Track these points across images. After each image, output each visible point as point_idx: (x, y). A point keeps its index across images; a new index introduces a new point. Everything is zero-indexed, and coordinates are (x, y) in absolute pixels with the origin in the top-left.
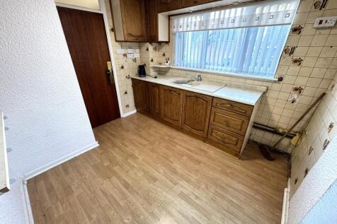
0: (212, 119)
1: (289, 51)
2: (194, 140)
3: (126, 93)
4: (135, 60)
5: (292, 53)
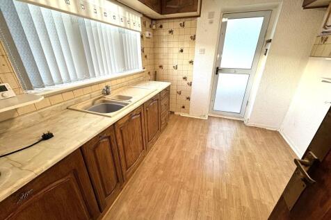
1: (143, 50)
5: (144, 52)
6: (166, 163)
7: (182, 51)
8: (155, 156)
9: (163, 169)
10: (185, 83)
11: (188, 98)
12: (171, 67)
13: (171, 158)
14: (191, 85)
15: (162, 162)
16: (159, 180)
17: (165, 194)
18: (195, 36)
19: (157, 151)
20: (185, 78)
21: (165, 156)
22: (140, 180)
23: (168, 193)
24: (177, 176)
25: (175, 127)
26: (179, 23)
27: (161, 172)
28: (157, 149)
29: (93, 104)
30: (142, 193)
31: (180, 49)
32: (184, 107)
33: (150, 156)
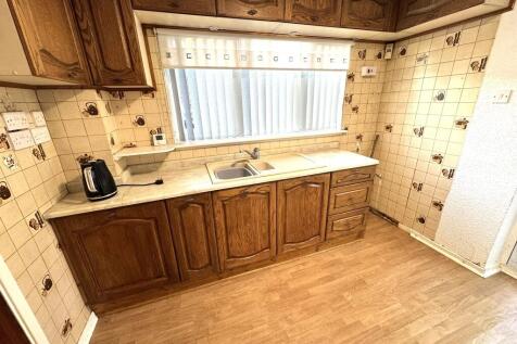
0: (332, 206)
1: (348, 99)
2: (302, 259)
3: (49, 284)
4: (39, 153)
5: (350, 101)
6: (296, 291)
7: (441, 97)
8: (293, 270)
9: (282, 297)
10: (437, 168)
11: (439, 205)
12: (409, 130)
13: (310, 291)
14: (451, 176)
15: (292, 286)
16: (264, 304)
17: (252, 327)
18: (485, 61)
19: (301, 267)
20: (438, 158)
21: (305, 281)
22: (246, 285)
23: (255, 330)
24: (291, 322)
25: (374, 249)
26: (444, 38)
27: (276, 297)
28: (303, 264)
29: (233, 165)
30: (232, 301)
31: (436, 94)
32: (422, 220)
33: (286, 266)
